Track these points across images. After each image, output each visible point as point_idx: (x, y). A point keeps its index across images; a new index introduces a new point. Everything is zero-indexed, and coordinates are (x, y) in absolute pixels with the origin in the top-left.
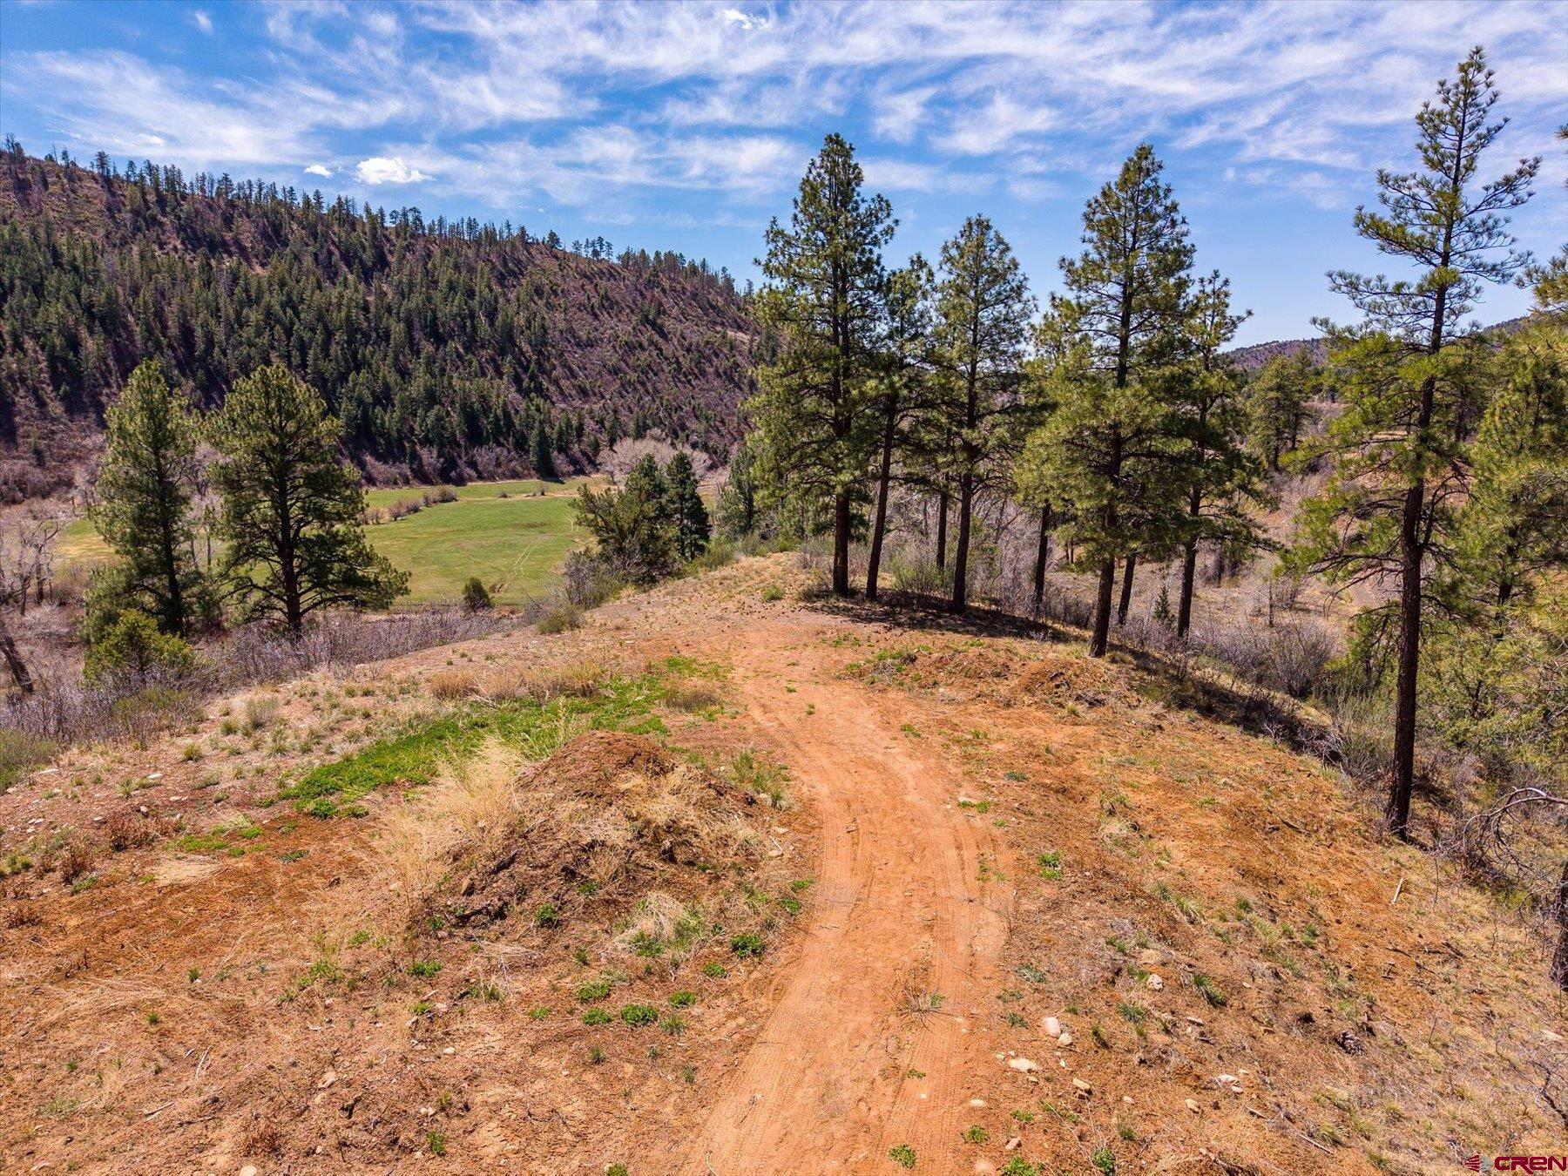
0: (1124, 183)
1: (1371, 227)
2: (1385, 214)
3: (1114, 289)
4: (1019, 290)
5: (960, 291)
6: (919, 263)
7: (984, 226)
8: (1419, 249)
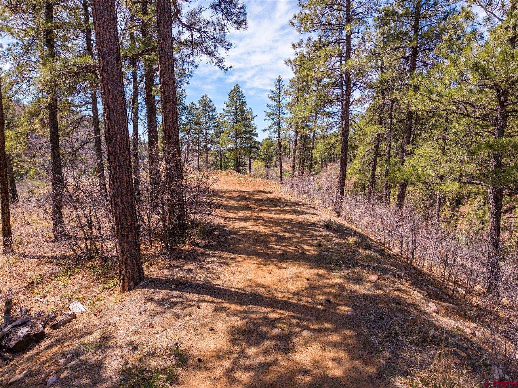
0: (235, 89)
1: (270, 98)
2: (272, 96)
3: (234, 108)
4: (214, 109)
5: (203, 109)
6: (193, 103)
7: (206, 97)
8: (276, 101)
